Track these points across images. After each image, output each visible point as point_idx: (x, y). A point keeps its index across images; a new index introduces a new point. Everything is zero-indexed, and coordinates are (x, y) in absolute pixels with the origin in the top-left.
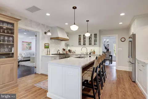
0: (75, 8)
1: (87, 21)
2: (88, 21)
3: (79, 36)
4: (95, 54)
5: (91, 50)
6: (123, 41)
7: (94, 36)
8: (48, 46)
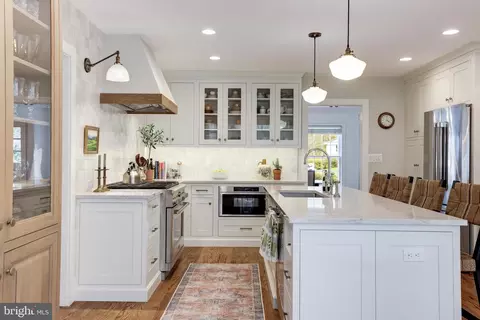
1: (311, 36)
3: (207, 91)
4: (282, 180)
5: (264, 162)
6: (386, 128)
7: (279, 99)
8: (95, 142)
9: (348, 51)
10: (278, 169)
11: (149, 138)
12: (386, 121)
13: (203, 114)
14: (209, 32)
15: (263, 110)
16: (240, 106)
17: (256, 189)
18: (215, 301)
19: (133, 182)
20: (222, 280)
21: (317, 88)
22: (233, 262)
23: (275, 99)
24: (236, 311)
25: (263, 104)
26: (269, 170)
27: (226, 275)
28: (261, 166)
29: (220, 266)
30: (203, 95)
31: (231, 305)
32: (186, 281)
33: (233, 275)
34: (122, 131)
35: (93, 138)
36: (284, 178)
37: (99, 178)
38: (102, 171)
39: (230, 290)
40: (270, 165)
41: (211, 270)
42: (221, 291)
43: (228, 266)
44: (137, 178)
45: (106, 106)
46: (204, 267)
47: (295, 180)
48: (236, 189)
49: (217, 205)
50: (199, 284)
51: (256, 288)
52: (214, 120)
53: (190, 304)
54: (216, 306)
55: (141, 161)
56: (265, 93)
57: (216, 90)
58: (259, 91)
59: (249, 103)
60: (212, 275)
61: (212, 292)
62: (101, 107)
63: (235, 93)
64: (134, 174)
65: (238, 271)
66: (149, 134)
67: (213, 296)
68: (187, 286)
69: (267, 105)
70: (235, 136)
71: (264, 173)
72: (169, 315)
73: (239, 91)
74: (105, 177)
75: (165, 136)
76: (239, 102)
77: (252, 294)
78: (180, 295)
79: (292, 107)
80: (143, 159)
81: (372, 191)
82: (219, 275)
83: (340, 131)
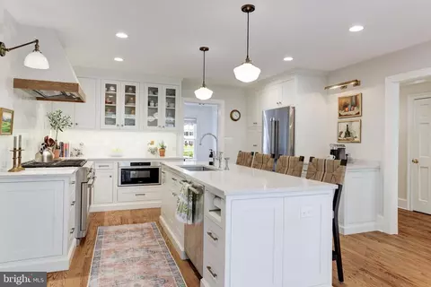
0: (248, 9)
1: (202, 49)
2: (207, 49)
3: (108, 86)
5: (152, 143)
6: (235, 120)
7: (165, 96)
8: (9, 124)
9: (248, 60)
10: (163, 148)
11: (56, 122)
12: (235, 116)
13: (104, 105)
14: (122, 35)
15: (152, 104)
16: (134, 100)
17: (149, 164)
18: (133, 260)
19: (46, 161)
20: (130, 239)
21: (206, 89)
22: (134, 223)
23: (162, 96)
24: (153, 267)
25: (153, 99)
26: (156, 149)
27: (133, 234)
28: (150, 146)
29: (125, 227)
30: (105, 89)
31: (147, 262)
32: (100, 244)
33: (138, 234)
34: (32, 115)
35: (7, 121)
36: (167, 155)
37: (14, 158)
38: (17, 152)
39: (141, 248)
40: (157, 145)
41: (118, 232)
42: (134, 250)
43: (132, 227)
44: (50, 157)
45: (19, 90)
46: (112, 229)
47: (175, 156)
48: (132, 164)
49: (117, 177)
50: (113, 245)
51: (162, 243)
52: (113, 110)
53: (110, 266)
54: (135, 265)
55: (49, 143)
56: (154, 90)
57: (115, 86)
58: (150, 89)
59: (142, 98)
60: (120, 236)
61: (126, 251)
62: (15, 92)
63: (131, 90)
64: (46, 153)
65: (142, 230)
66: (56, 119)
67: (129, 255)
68: (103, 249)
69: (155, 100)
70: (131, 123)
71: (153, 152)
72: (95, 280)
73: (134, 88)
74: (20, 157)
75: (70, 120)
76: (134, 96)
77: (160, 249)
78: (99, 258)
79: (174, 103)
80: (51, 140)
81: (238, 163)
82: (126, 235)
83: (195, 122)
